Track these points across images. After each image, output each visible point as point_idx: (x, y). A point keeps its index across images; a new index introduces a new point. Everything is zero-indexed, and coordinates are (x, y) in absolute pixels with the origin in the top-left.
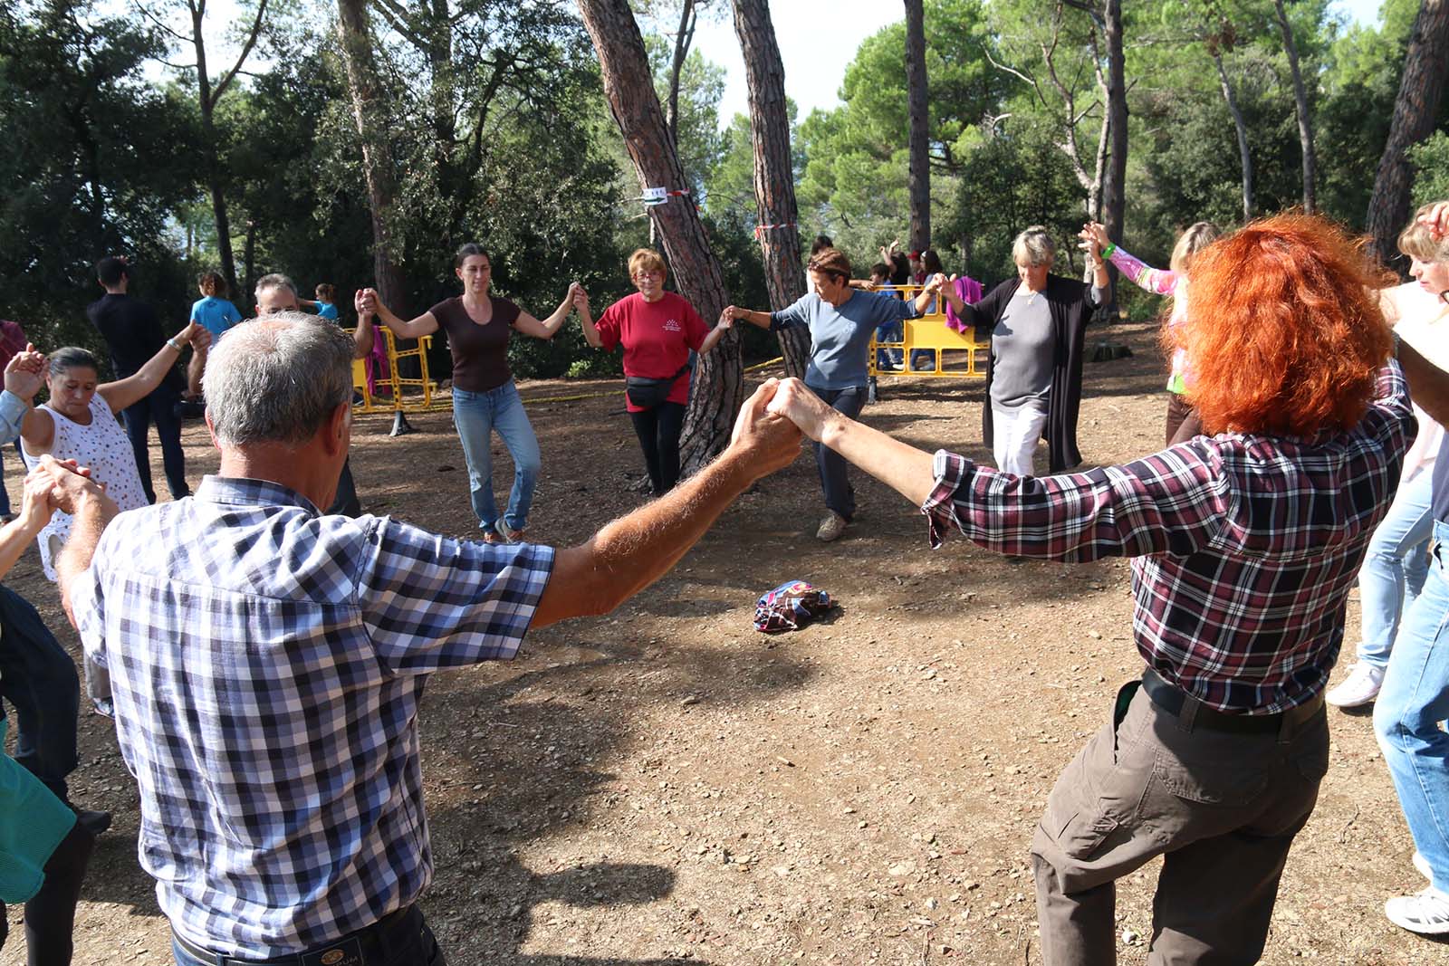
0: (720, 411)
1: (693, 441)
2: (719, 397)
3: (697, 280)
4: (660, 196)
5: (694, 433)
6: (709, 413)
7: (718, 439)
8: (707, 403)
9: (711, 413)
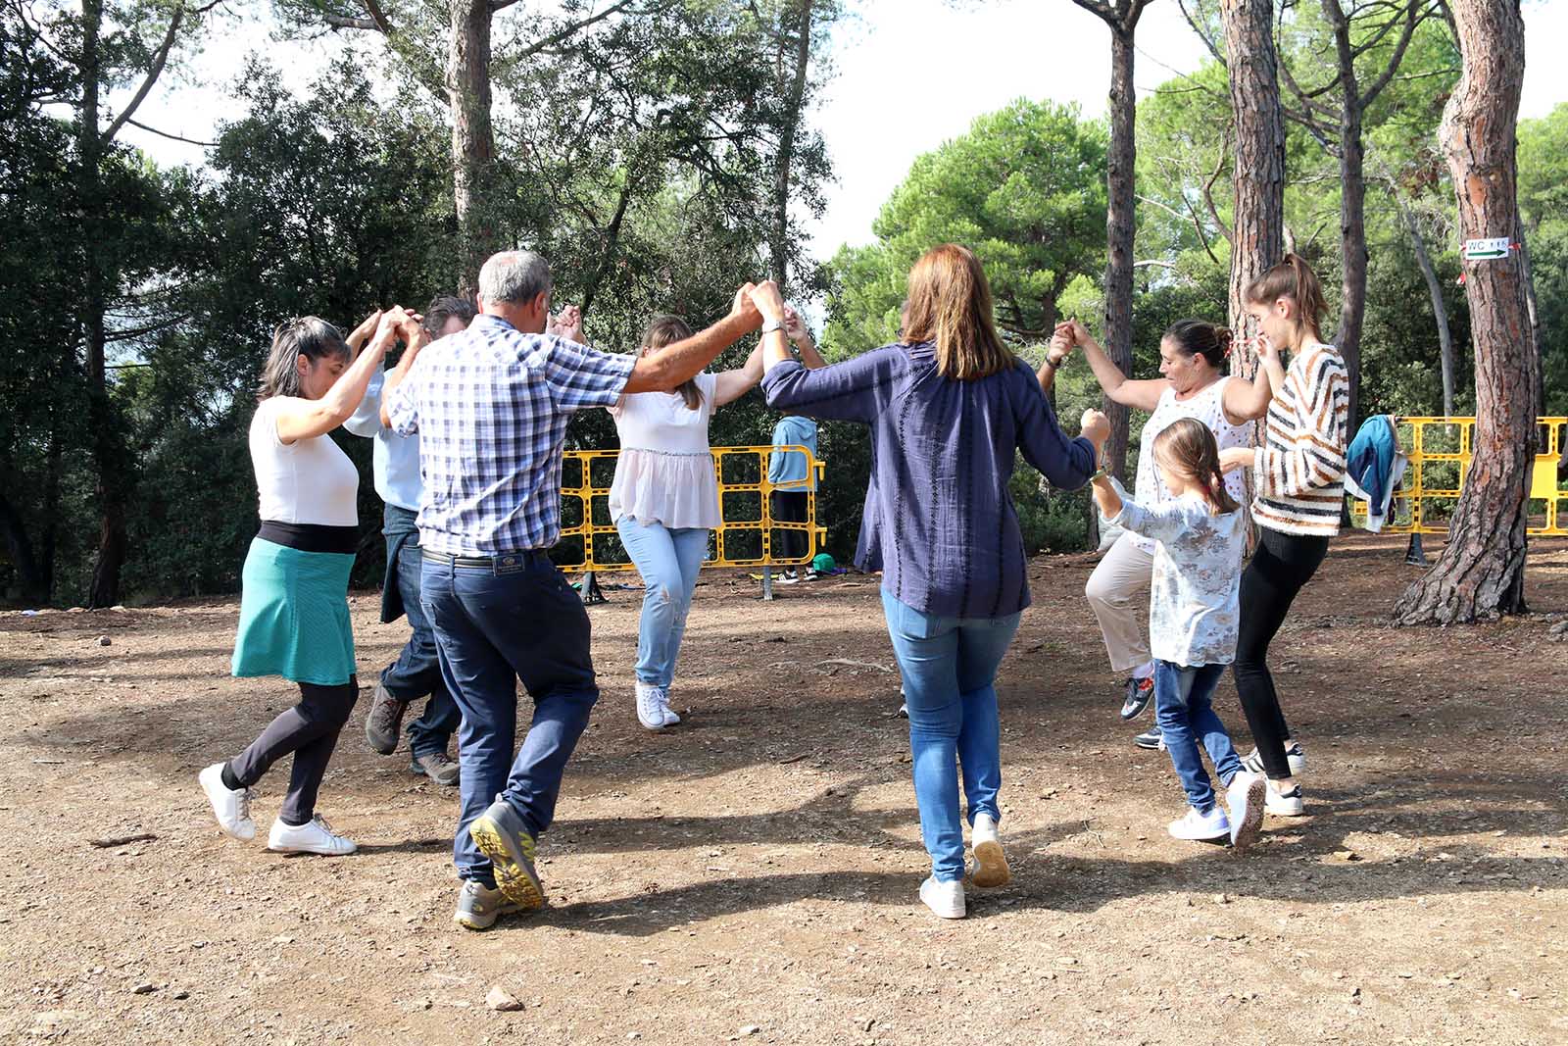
0: (1514, 525)
1: (1485, 562)
2: (1515, 508)
3: (1519, 356)
4: (1501, 248)
5: (1484, 553)
6: (1502, 528)
7: (1515, 560)
8: (1499, 516)
9: (1505, 527)
